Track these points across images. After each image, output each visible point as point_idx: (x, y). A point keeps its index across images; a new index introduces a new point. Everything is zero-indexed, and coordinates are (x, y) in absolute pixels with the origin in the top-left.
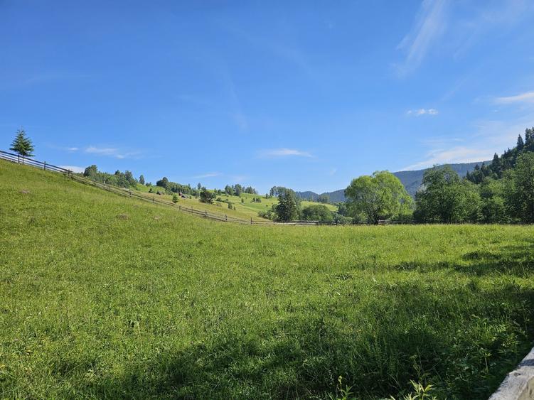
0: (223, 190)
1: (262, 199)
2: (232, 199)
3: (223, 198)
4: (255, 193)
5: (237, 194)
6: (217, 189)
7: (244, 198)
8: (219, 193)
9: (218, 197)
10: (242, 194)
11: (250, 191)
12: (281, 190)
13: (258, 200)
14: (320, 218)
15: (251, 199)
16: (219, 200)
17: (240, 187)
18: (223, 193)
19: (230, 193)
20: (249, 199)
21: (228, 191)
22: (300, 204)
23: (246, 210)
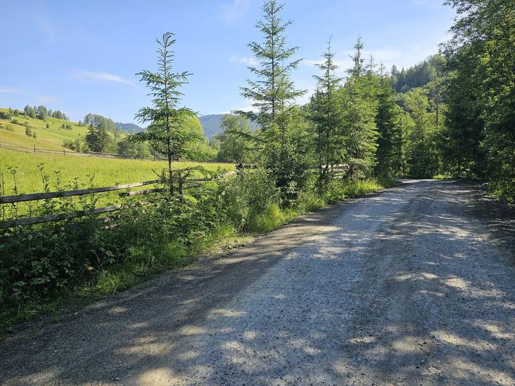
0: (22, 110)
1: (73, 127)
2: (33, 122)
3: (20, 119)
4: (65, 118)
5: (40, 118)
6: (13, 109)
7: (50, 123)
8: (16, 113)
9: (13, 118)
10: (47, 118)
11: (58, 115)
12: (97, 118)
13: (68, 127)
14: (136, 152)
15: (60, 125)
16: (15, 122)
17: (45, 109)
18: (21, 114)
19: (31, 115)
20: (56, 124)
21: (28, 113)
22: (119, 136)
23: (50, 137)
